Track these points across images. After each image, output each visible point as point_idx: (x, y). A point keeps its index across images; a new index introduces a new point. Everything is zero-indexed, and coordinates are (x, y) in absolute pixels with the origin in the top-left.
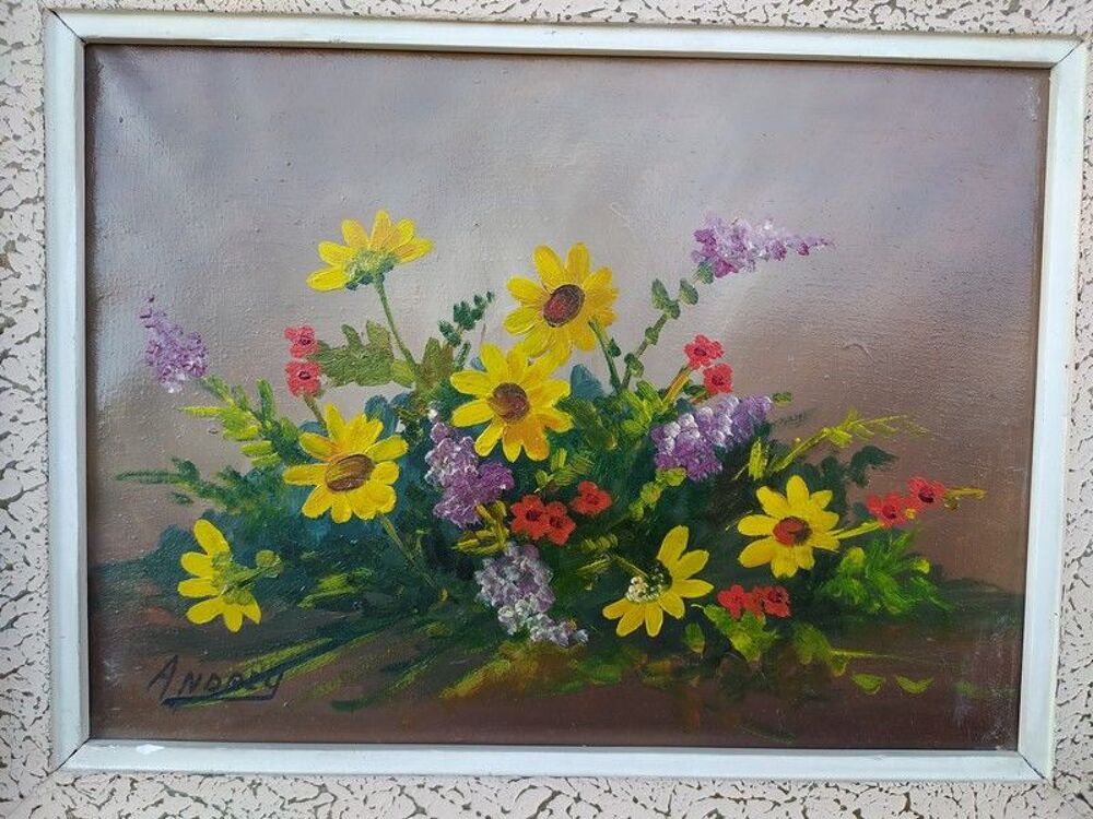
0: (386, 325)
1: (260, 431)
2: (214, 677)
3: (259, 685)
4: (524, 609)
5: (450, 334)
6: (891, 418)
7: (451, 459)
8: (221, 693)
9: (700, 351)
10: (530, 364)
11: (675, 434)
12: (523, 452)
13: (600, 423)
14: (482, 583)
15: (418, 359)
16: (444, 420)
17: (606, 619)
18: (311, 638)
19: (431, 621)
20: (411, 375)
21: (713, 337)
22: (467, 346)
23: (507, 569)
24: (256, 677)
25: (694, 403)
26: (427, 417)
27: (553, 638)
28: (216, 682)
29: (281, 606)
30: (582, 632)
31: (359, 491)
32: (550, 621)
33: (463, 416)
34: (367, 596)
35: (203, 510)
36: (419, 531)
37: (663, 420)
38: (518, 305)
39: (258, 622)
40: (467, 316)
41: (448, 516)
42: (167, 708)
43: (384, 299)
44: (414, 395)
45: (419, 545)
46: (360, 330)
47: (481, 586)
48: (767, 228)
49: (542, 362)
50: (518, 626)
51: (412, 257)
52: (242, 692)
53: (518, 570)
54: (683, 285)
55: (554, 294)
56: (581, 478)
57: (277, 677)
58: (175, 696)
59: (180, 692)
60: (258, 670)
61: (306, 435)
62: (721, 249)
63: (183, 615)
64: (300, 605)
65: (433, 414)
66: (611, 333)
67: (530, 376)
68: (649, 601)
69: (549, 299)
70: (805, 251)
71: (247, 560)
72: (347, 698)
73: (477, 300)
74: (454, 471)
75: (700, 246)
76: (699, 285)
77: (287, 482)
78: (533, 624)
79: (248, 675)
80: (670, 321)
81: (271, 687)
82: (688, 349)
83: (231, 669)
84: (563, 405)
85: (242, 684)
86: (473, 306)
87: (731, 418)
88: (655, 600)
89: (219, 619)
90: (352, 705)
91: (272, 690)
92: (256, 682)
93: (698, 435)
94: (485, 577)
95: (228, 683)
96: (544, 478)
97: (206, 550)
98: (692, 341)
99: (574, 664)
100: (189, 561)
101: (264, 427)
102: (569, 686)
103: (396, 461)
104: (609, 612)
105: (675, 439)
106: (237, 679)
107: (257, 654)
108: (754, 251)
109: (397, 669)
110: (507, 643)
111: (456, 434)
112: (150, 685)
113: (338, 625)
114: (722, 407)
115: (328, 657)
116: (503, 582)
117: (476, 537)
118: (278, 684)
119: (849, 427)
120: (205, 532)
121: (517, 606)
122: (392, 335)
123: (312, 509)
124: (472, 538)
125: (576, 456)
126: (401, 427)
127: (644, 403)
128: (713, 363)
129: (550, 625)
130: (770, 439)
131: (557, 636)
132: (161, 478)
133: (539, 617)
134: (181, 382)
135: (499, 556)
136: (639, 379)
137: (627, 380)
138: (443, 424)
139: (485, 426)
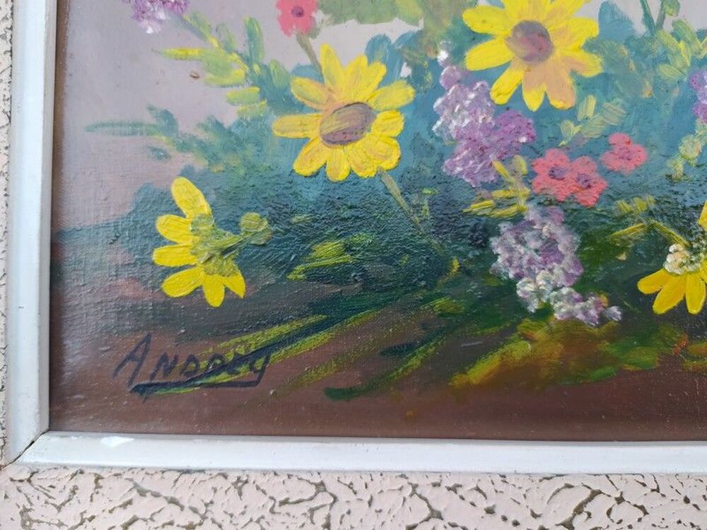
1: (246, 75)
2: (192, 359)
3: (243, 370)
4: (548, 282)
7: (463, 108)
8: (200, 377)
12: (546, 100)
13: (632, 66)
14: (499, 250)
16: (456, 63)
17: (641, 293)
18: (301, 316)
19: (440, 295)
20: (418, 10)
23: (527, 236)
24: (239, 360)
26: (436, 59)
27: (580, 316)
28: (194, 365)
29: (269, 277)
30: (614, 309)
31: (359, 144)
32: (577, 296)
33: (477, 58)
34: (366, 266)
35: (182, 167)
36: (426, 191)
37: (703, 64)
39: (242, 295)
41: (461, 173)
42: (137, 395)
44: (420, 32)
45: (426, 207)
47: (498, 255)
50: (540, 300)
52: (223, 377)
53: (540, 236)
56: (613, 129)
57: (262, 360)
58: (147, 382)
59: (153, 376)
60: (241, 351)
61: (298, 80)
63: (156, 286)
64: (290, 276)
65: (443, 55)
67: (552, 15)
68: (690, 273)
71: (232, 224)
72: (342, 385)
74: (467, 121)
77: (277, 133)
78: (558, 299)
79: (230, 357)
81: (256, 372)
83: (211, 350)
84: (591, 46)
85: (224, 367)
88: (697, 271)
89: (198, 292)
90: (349, 393)
91: (257, 375)
92: (240, 365)
94: (501, 244)
95: (208, 367)
96: (571, 130)
97: (184, 212)
99: (605, 346)
100: (165, 225)
101: (252, 70)
102: (599, 373)
103: (401, 110)
104: (645, 286)
106: (218, 362)
107: (241, 333)
109: (400, 351)
110: (527, 322)
111: (469, 79)
112: (117, 370)
113: (334, 299)
115: (321, 338)
116: (522, 250)
117: (492, 198)
118: (263, 369)
120: (183, 191)
121: (538, 278)
123: (304, 167)
124: (488, 199)
125: (606, 104)
126: (406, 71)
127: (682, 45)
129: (578, 301)
131: (585, 312)
132: (135, 128)
133: (565, 291)
134: (160, 21)
135: (517, 219)
136: (674, 18)
137: (662, 18)
138: (455, 68)
139: (502, 68)
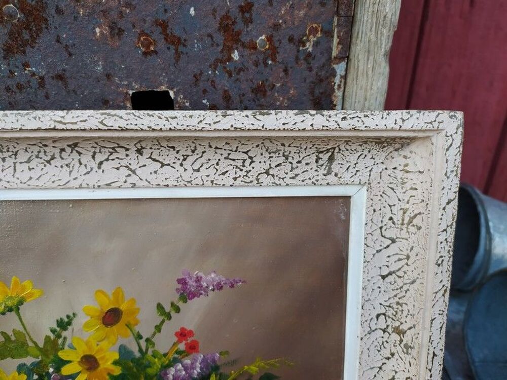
0: (22, 330)
5: (56, 333)
6: (277, 360)
9: (183, 334)
10: (98, 345)
11: (173, 373)
13: (135, 370)
15: (41, 345)
16: (57, 373)
20: (38, 353)
21: (189, 327)
22: (65, 338)
25: (181, 358)
26: (48, 371)
33: (66, 370)
37: (166, 367)
38: (89, 318)
40: (64, 325)
43: (20, 319)
44: (40, 362)
46: (10, 333)
48: (213, 276)
49: (104, 344)
51: (32, 299)
54: (172, 304)
55: (107, 312)
62: (190, 287)
65: (51, 370)
66: (137, 329)
67: (98, 351)
69: (104, 315)
70: (232, 286)
73: (68, 317)
75: (180, 286)
76: (180, 304)
80: (167, 322)
82: (177, 334)
84: (116, 363)
86: (66, 320)
87: (200, 364)
93: (184, 373)
98: (178, 330)
105: (173, 375)
108: (207, 287)
111: (64, 378)
114: (195, 359)
119: (257, 365)
122: (26, 335)
126: (36, 377)
127: (156, 360)
128: (190, 340)
130: (219, 372)
136: (153, 349)
137: (147, 350)
138: (57, 374)
139: (78, 374)
